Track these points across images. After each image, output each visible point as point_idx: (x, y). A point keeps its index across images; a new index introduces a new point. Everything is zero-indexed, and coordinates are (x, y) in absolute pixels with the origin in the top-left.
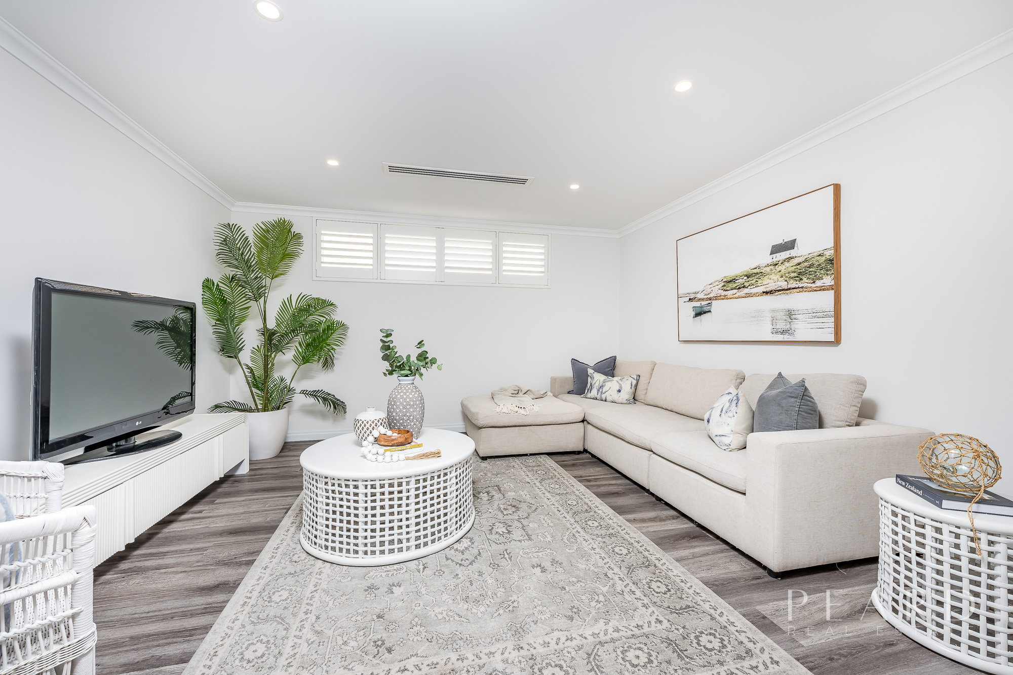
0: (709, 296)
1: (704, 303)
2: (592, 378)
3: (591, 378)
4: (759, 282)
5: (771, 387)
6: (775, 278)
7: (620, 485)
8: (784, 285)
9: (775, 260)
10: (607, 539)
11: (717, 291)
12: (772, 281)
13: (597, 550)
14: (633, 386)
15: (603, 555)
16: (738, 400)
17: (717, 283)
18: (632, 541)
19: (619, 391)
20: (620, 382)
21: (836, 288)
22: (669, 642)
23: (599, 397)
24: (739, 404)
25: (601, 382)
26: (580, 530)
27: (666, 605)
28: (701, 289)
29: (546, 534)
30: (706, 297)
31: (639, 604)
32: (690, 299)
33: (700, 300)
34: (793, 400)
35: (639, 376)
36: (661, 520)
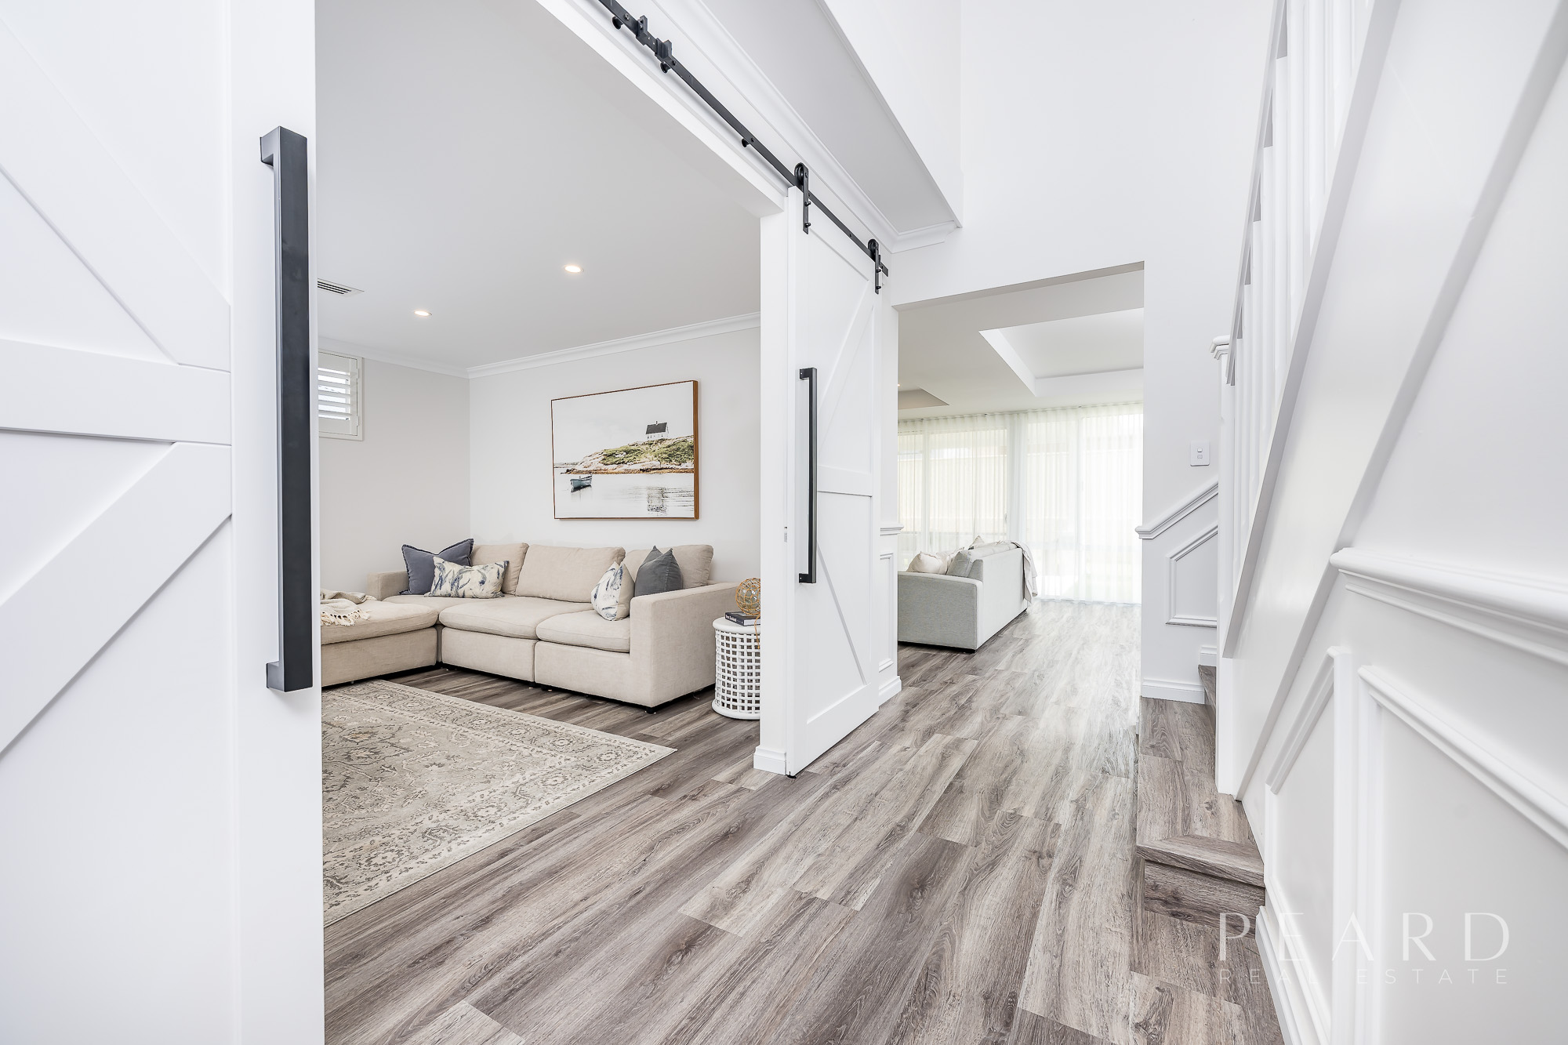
0: (588, 469)
1: (583, 476)
2: (442, 569)
3: (440, 569)
4: (637, 459)
5: (649, 558)
6: (651, 457)
7: (497, 687)
8: (657, 464)
9: (650, 439)
10: (501, 728)
11: (597, 464)
12: (649, 460)
13: (493, 738)
14: (501, 574)
15: (501, 739)
16: (622, 572)
17: (597, 456)
18: (528, 723)
19: (482, 583)
20: (483, 571)
21: (696, 471)
22: (578, 767)
23: (453, 593)
24: (623, 577)
25: (455, 573)
26: (466, 730)
27: (571, 750)
28: (580, 461)
29: (427, 742)
30: (585, 469)
31: (548, 756)
32: (568, 471)
33: (579, 472)
34: (664, 567)
35: (508, 562)
36: (552, 703)
